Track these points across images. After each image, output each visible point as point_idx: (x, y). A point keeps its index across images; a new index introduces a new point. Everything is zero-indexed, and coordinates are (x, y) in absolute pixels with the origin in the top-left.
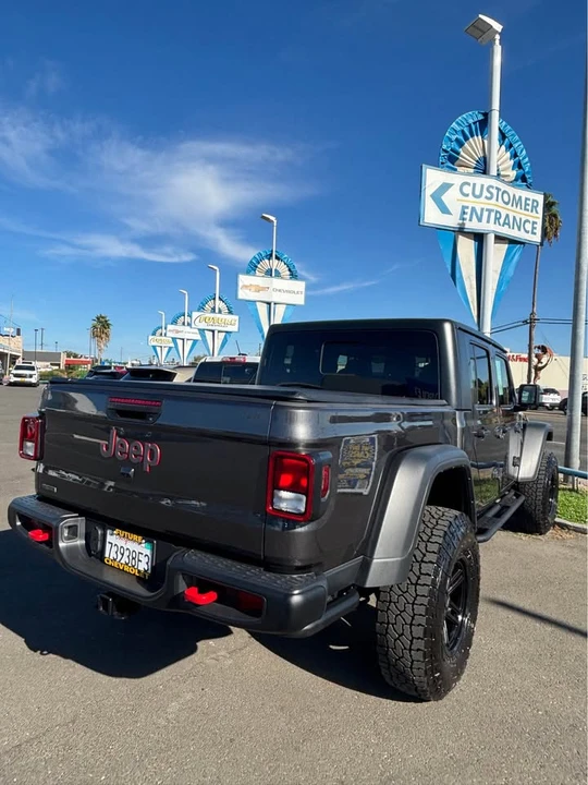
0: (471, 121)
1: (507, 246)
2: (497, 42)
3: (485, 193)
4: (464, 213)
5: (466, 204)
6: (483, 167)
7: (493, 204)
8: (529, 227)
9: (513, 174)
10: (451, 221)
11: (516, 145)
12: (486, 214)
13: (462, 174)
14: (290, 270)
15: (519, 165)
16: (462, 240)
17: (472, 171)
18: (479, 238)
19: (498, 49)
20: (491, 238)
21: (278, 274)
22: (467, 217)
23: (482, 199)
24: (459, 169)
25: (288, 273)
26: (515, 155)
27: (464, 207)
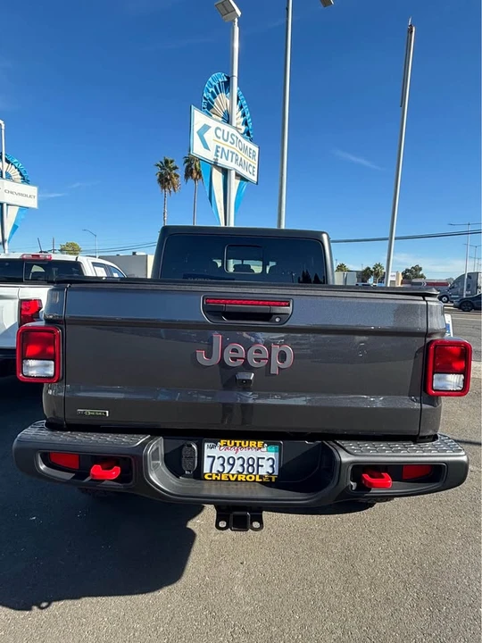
0: (220, 80)
1: (239, 181)
2: (236, 23)
3: (230, 139)
4: (218, 151)
5: (219, 145)
6: (227, 119)
7: (235, 148)
8: (251, 169)
9: (243, 128)
10: (209, 156)
11: (244, 107)
12: (230, 154)
13: (215, 120)
14: (21, 174)
15: (246, 123)
16: (215, 171)
17: (221, 119)
18: (225, 172)
19: (237, 29)
20: (233, 173)
21: (9, 177)
22: (219, 154)
23: (228, 143)
24: (213, 116)
25: (20, 177)
26: (244, 115)
27: (218, 147)
